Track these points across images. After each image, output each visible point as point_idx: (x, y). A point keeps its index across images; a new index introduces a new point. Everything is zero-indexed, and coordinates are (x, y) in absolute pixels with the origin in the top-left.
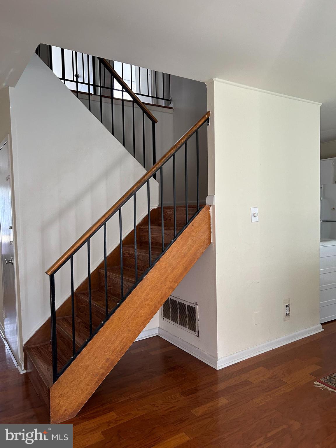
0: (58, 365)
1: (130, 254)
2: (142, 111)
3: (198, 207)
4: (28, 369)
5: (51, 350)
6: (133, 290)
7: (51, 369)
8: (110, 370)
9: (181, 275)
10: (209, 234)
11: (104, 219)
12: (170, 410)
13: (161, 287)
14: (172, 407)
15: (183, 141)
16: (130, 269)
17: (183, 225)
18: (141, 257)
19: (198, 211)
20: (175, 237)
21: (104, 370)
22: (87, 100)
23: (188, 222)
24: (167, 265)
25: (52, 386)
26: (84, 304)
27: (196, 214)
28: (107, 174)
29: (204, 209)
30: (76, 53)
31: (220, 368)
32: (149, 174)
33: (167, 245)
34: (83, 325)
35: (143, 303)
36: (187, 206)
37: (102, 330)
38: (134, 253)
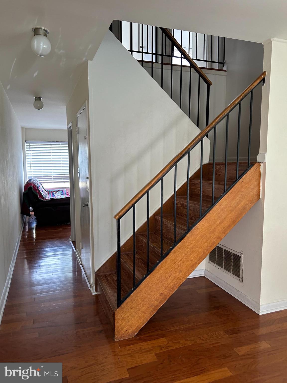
0: (121, 293)
1: (181, 205)
2: (198, 75)
3: (249, 164)
4: (98, 292)
5: (116, 279)
6: (184, 237)
7: (116, 294)
8: (163, 303)
9: (229, 227)
10: (258, 190)
11: (162, 174)
12: (214, 345)
13: (210, 236)
14: (216, 343)
15: (237, 102)
16: (181, 217)
17: (233, 181)
18: (191, 208)
19: (248, 168)
20: (225, 192)
21: (158, 303)
22: (150, 67)
23: (238, 178)
24: (217, 217)
25: (116, 310)
26: (143, 244)
27: (247, 170)
28: (164, 134)
29: (255, 166)
30: (142, 25)
31: (263, 314)
32: (204, 133)
33: (218, 199)
34: (141, 261)
35: (193, 249)
36: (238, 163)
37: (157, 268)
38: (186, 204)
